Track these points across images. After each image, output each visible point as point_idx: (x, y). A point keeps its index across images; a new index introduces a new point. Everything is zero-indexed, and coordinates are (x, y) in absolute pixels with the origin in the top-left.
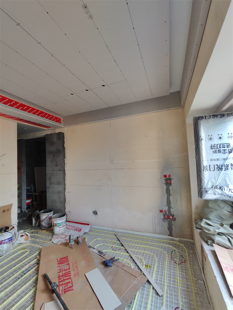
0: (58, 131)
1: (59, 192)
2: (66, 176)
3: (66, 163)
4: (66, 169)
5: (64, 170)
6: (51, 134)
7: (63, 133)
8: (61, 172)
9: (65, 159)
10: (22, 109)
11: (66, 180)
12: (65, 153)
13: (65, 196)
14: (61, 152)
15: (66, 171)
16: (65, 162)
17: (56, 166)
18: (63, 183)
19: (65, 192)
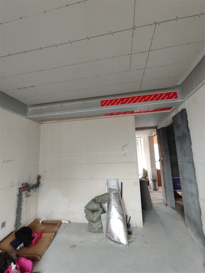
0: (180, 109)
1: (192, 195)
2: (196, 172)
3: (193, 152)
4: (195, 162)
5: (193, 163)
6: (176, 115)
7: (185, 109)
8: (190, 165)
9: (192, 147)
10: (122, 103)
11: (197, 178)
12: (190, 137)
13: (200, 204)
14: (186, 136)
15: (195, 164)
16: (193, 150)
17: (185, 156)
18: (193, 181)
19: (198, 197)
